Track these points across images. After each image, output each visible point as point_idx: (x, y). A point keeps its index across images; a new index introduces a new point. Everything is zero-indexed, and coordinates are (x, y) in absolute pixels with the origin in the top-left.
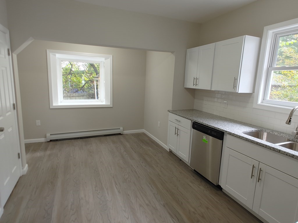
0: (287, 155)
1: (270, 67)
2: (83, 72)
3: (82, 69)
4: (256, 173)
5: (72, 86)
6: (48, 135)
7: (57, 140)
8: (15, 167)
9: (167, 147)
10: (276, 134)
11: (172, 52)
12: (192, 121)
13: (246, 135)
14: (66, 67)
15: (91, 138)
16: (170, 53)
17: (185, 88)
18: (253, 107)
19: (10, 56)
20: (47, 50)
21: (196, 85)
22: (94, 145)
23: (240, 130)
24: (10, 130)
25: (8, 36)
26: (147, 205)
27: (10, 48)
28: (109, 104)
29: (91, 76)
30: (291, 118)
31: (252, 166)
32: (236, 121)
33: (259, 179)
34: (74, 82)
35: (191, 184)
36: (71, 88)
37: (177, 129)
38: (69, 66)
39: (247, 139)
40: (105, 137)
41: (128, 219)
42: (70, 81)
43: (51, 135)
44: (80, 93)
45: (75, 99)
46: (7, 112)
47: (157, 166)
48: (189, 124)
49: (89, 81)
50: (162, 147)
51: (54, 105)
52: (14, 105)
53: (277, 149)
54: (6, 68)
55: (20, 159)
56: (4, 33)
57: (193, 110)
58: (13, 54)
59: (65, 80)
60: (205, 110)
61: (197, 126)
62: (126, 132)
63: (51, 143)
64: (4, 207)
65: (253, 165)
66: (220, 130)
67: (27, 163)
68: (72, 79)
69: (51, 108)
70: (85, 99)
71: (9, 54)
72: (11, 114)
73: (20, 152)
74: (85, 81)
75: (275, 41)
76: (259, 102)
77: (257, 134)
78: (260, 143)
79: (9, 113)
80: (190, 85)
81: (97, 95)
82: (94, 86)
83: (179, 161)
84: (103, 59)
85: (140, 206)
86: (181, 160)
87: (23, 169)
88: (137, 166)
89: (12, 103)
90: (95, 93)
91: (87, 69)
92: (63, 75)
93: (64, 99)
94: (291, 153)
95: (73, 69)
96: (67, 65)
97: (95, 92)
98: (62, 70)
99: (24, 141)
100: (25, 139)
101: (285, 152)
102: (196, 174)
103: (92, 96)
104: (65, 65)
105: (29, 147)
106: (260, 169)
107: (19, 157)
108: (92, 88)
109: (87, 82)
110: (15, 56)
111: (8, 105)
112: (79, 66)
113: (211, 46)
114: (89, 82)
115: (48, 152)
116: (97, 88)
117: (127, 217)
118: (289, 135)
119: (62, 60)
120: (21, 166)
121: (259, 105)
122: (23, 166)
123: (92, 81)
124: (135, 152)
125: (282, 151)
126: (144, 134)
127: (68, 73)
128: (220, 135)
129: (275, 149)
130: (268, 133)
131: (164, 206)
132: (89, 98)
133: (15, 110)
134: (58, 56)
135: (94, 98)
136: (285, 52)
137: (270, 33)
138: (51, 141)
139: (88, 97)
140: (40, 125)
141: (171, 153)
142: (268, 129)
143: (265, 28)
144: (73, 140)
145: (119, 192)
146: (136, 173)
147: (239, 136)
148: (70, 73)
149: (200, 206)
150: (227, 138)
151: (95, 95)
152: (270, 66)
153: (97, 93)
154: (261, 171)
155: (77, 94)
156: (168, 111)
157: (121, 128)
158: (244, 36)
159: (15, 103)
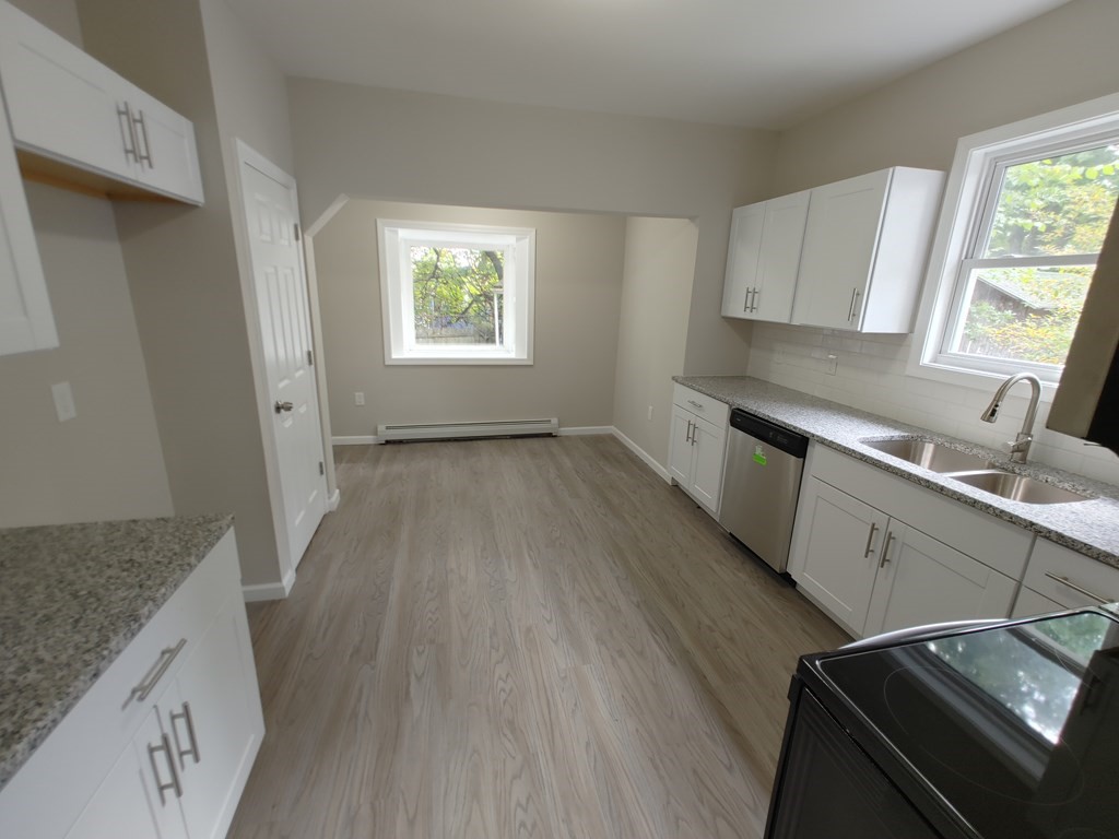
0: (958, 499)
1: (969, 259)
2: (466, 272)
3: (463, 263)
4: (878, 546)
5: (437, 309)
6: (381, 428)
7: (400, 442)
8: (315, 493)
9: (666, 473)
10: (960, 448)
11: (692, 219)
12: (730, 406)
13: (865, 447)
14: (425, 260)
15: (479, 442)
16: (687, 220)
17: (723, 317)
18: (907, 373)
19: (300, 242)
20: (378, 220)
21: (752, 308)
22: (486, 456)
23: (853, 435)
24: (303, 410)
25: (293, 193)
26: (598, 600)
27: (298, 222)
28: (526, 357)
29: (487, 283)
30: (997, 406)
31: (870, 527)
32: (857, 410)
33: (884, 560)
34: (443, 297)
35: (715, 566)
36: (436, 314)
37: (692, 427)
38: (430, 256)
39: (864, 456)
40: (513, 440)
41: (548, 622)
42: (434, 297)
43: (387, 428)
44: (458, 327)
45: (446, 342)
46: (298, 370)
47: (635, 517)
48: (723, 412)
49: (481, 295)
50: (656, 474)
51: (394, 356)
52: (309, 354)
53: (936, 484)
54: (292, 269)
55: (324, 476)
56: (287, 187)
57: (743, 378)
58: (306, 236)
59: (422, 293)
60: (775, 379)
61: (743, 421)
62: (565, 431)
63: (388, 447)
64: (297, 570)
65: (874, 525)
66: (797, 431)
67: (339, 487)
68: (438, 289)
69: (387, 363)
70: (470, 342)
71: (297, 238)
72: (304, 374)
73: (322, 461)
74: (471, 295)
75: (989, 179)
76: (927, 358)
77: (907, 450)
78: (895, 468)
79: (301, 372)
80: (737, 310)
81: (501, 334)
82: (493, 308)
83: (696, 508)
84: (511, 240)
85: (581, 599)
86: (699, 507)
87: (329, 498)
88: (585, 514)
89: (305, 349)
90: (494, 329)
91: (477, 264)
92: (415, 282)
93: (417, 342)
94: (971, 495)
95: (443, 265)
96: (426, 254)
97: (494, 325)
98: (414, 266)
99: (332, 440)
100: (333, 435)
101: (955, 493)
102: (733, 543)
103: (488, 337)
104: (422, 254)
105: (340, 453)
106: (890, 533)
107: (322, 472)
108: (486, 315)
109: (476, 299)
110: (309, 240)
111: (298, 354)
112: (454, 257)
113: (800, 198)
114: (482, 298)
115: (381, 470)
116: (500, 316)
117: (549, 618)
118: (997, 452)
119: (413, 244)
120: (326, 492)
121: (926, 368)
122: (330, 492)
123: (489, 298)
124: (584, 481)
125: (949, 490)
126: (613, 438)
127: (430, 274)
128: (798, 444)
129: (932, 483)
130: (937, 447)
131: (638, 606)
132: (479, 342)
133: (313, 366)
134: (403, 233)
135: (493, 342)
136: (1075, 204)
137: (975, 158)
138: (388, 442)
139: (478, 338)
140: (363, 403)
141: (676, 488)
142: (939, 435)
143: (962, 142)
144: (437, 444)
145: (536, 566)
146: (581, 529)
147: (845, 448)
148: (434, 276)
149: (729, 616)
150: (814, 452)
151: (494, 333)
152: (970, 255)
153: (501, 328)
154: (891, 541)
155: (450, 330)
156: (673, 378)
157: (555, 421)
158: (891, 169)
159: (311, 349)
